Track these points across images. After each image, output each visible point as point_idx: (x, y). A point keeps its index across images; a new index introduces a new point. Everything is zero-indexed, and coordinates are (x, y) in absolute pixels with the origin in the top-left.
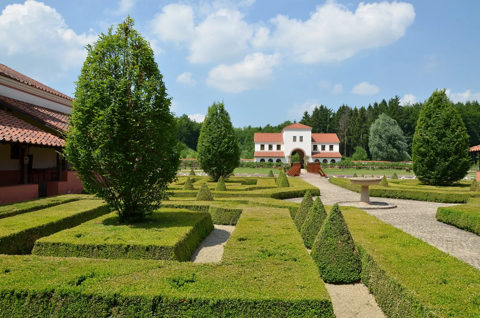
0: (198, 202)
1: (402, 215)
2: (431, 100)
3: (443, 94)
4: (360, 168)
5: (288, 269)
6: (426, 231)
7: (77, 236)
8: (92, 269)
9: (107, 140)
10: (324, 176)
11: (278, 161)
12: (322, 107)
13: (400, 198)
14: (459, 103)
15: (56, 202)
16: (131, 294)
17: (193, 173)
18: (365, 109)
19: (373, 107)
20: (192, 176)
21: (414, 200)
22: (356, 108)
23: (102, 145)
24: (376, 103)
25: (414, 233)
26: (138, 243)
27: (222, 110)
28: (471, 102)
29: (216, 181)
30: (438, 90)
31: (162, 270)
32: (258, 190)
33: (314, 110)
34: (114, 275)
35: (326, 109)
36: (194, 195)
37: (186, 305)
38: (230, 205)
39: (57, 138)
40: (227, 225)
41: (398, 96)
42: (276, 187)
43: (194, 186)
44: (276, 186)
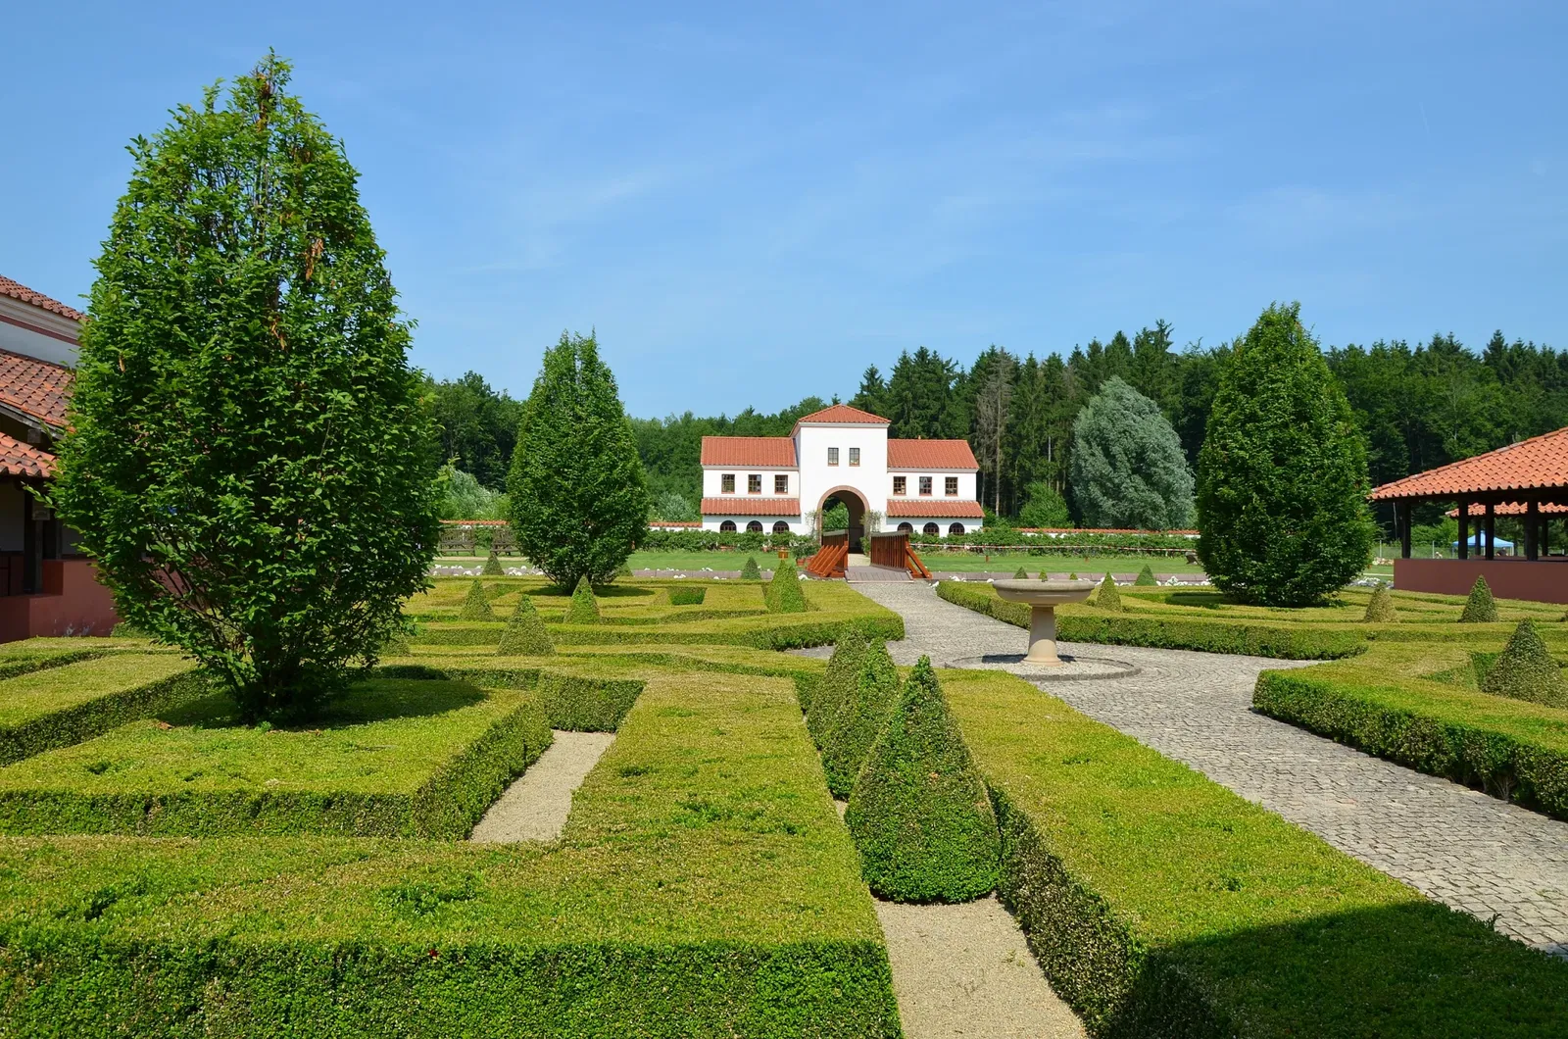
0: (503, 658)
1: (1153, 697)
2: (1255, 336)
3: (1292, 317)
4: (1042, 551)
5: (763, 856)
6: (1220, 743)
7: (92, 770)
8: (138, 869)
9: (197, 457)
10: (924, 576)
11: (781, 527)
12: (922, 354)
13: (1153, 645)
14: (1351, 348)
15: (19, 663)
16: (267, 937)
17: (493, 568)
18: (1059, 361)
19: (1086, 355)
20: (491, 577)
21: (1197, 650)
22: (1031, 359)
23: (181, 473)
24: (1095, 343)
25: (1181, 750)
26: (297, 785)
27: (591, 361)
28: (1388, 345)
29: (568, 592)
30: (1277, 308)
31: (370, 866)
32: (704, 621)
33: (898, 365)
34: (214, 884)
35: (936, 359)
36: (491, 637)
37: (440, 968)
38: (605, 668)
39: (24, 447)
40: (597, 730)
41: (1166, 323)
42: (762, 613)
43: (494, 609)
44: (766, 608)
